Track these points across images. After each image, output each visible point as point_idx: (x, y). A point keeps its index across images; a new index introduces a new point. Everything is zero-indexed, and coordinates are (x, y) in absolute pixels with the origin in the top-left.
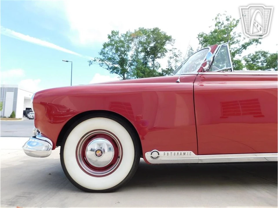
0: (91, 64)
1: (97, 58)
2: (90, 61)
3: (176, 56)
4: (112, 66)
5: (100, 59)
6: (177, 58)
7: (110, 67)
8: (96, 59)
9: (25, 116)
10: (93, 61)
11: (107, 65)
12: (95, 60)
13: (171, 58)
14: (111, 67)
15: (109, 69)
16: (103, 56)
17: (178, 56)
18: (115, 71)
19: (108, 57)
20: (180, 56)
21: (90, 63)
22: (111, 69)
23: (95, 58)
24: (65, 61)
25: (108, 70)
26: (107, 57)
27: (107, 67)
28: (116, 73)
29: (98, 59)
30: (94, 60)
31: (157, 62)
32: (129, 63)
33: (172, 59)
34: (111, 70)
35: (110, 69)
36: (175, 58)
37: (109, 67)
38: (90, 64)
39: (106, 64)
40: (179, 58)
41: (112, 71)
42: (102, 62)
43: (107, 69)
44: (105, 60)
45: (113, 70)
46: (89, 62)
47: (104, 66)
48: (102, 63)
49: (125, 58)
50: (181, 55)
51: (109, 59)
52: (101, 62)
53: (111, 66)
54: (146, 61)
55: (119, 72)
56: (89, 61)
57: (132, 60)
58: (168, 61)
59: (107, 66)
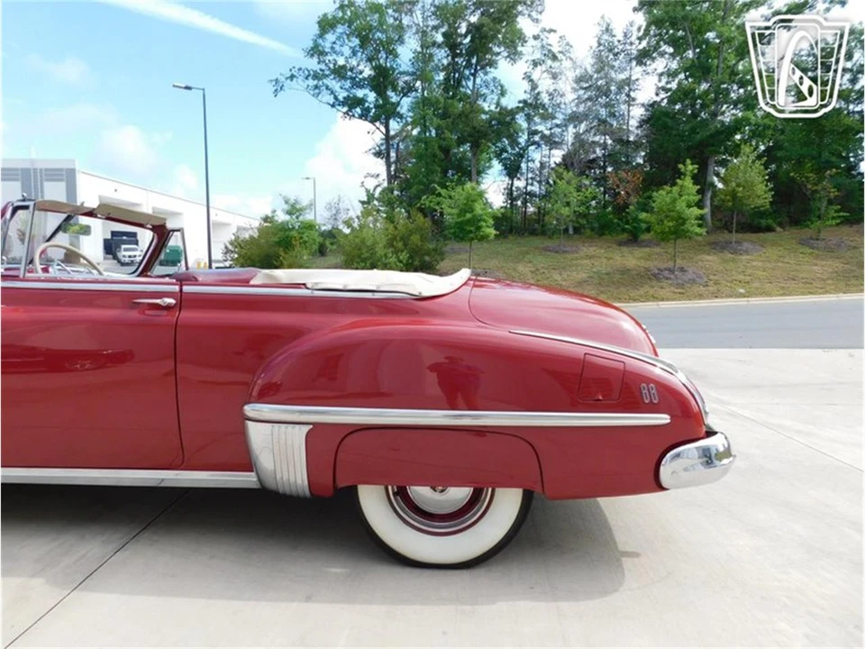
0: (281, 88)
1: (300, 69)
2: (277, 81)
3: (554, 58)
4: (345, 94)
5: (307, 73)
6: (556, 64)
7: (341, 98)
8: (295, 74)
9: (111, 256)
10: (287, 78)
11: (332, 93)
12: (292, 77)
13: (535, 64)
14: (344, 98)
15: (339, 105)
16: (319, 63)
17: (560, 56)
18: (358, 110)
19: (335, 65)
20: (564, 58)
21: (278, 87)
22: (344, 106)
23: (291, 70)
24: (180, 87)
25: (334, 109)
26: (331, 66)
27: (332, 100)
28: (361, 117)
29: (301, 72)
30: (289, 75)
31: (495, 79)
32: (405, 82)
33: (539, 67)
34: (345, 109)
35: (343, 104)
36: (549, 62)
37: (336, 98)
38: (276, 90)
39: (327, 88)
40: (564, 62)
41: (346, 113)
42: (316, 82)
43: (333, 106)
44: (327, 76)
45: (351, 107)
46: (274, 83)
47: (323, 96)
48: (316, 87)
49: (388, 65)
50: (568, 55)
51: (340, 72)
52: (312, 82)
53: (342, 95)
54: (457, 75)
55: (371, 114)
56: (271, 81)
57: (413, 74)
58: (525, 74)
59: (332, 96)
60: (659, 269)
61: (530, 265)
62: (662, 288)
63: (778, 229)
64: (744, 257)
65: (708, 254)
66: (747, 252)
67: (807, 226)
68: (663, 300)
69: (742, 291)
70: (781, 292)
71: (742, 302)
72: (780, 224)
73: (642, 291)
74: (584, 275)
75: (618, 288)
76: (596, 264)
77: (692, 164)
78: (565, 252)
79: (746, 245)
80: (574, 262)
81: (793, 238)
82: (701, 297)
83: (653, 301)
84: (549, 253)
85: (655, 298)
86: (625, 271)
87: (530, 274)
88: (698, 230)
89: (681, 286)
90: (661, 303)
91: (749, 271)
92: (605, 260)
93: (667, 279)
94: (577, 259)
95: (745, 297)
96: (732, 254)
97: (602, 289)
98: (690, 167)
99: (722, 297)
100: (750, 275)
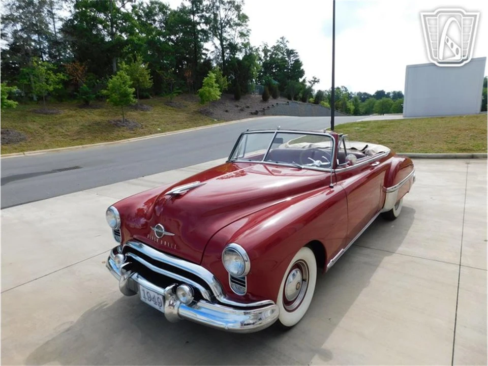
60: (114, 121)
61: (35, 123)
62: (123, 131)
63: (151, 97)
64: (149, 112)
65: (131, 111)
66: (148, 110)
67: (162, 96)
68: (129, 138)
69: (159, 129)
70: (174, 129)
71: (163, 135)
72: (151, 95)
73: (115, 134)
74: (78, 128)
75: (102, 133)
76: (78, 120)
77: (126, 65)
78: (52, 113)
79: (145, 106)
80: (64, 120)
81: (161, 102)
82: (144, 134)
83: (125, 139)
84: (41, 115)
85: (125, 138)
86: (98, 124)
87: (40, 129)
88: (134, 100)
89: (131, 129)
90: (129, 139)
91: (156, 120)
92: (81, 118)
93: (124, 126)
94: (63, 117)
95: (163, 132)
96: (142, 111)
97: (94, 135)
98: (124, 66)
99: (154, 134)
100: (157, 121)
